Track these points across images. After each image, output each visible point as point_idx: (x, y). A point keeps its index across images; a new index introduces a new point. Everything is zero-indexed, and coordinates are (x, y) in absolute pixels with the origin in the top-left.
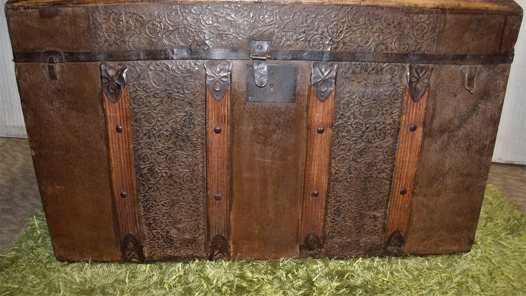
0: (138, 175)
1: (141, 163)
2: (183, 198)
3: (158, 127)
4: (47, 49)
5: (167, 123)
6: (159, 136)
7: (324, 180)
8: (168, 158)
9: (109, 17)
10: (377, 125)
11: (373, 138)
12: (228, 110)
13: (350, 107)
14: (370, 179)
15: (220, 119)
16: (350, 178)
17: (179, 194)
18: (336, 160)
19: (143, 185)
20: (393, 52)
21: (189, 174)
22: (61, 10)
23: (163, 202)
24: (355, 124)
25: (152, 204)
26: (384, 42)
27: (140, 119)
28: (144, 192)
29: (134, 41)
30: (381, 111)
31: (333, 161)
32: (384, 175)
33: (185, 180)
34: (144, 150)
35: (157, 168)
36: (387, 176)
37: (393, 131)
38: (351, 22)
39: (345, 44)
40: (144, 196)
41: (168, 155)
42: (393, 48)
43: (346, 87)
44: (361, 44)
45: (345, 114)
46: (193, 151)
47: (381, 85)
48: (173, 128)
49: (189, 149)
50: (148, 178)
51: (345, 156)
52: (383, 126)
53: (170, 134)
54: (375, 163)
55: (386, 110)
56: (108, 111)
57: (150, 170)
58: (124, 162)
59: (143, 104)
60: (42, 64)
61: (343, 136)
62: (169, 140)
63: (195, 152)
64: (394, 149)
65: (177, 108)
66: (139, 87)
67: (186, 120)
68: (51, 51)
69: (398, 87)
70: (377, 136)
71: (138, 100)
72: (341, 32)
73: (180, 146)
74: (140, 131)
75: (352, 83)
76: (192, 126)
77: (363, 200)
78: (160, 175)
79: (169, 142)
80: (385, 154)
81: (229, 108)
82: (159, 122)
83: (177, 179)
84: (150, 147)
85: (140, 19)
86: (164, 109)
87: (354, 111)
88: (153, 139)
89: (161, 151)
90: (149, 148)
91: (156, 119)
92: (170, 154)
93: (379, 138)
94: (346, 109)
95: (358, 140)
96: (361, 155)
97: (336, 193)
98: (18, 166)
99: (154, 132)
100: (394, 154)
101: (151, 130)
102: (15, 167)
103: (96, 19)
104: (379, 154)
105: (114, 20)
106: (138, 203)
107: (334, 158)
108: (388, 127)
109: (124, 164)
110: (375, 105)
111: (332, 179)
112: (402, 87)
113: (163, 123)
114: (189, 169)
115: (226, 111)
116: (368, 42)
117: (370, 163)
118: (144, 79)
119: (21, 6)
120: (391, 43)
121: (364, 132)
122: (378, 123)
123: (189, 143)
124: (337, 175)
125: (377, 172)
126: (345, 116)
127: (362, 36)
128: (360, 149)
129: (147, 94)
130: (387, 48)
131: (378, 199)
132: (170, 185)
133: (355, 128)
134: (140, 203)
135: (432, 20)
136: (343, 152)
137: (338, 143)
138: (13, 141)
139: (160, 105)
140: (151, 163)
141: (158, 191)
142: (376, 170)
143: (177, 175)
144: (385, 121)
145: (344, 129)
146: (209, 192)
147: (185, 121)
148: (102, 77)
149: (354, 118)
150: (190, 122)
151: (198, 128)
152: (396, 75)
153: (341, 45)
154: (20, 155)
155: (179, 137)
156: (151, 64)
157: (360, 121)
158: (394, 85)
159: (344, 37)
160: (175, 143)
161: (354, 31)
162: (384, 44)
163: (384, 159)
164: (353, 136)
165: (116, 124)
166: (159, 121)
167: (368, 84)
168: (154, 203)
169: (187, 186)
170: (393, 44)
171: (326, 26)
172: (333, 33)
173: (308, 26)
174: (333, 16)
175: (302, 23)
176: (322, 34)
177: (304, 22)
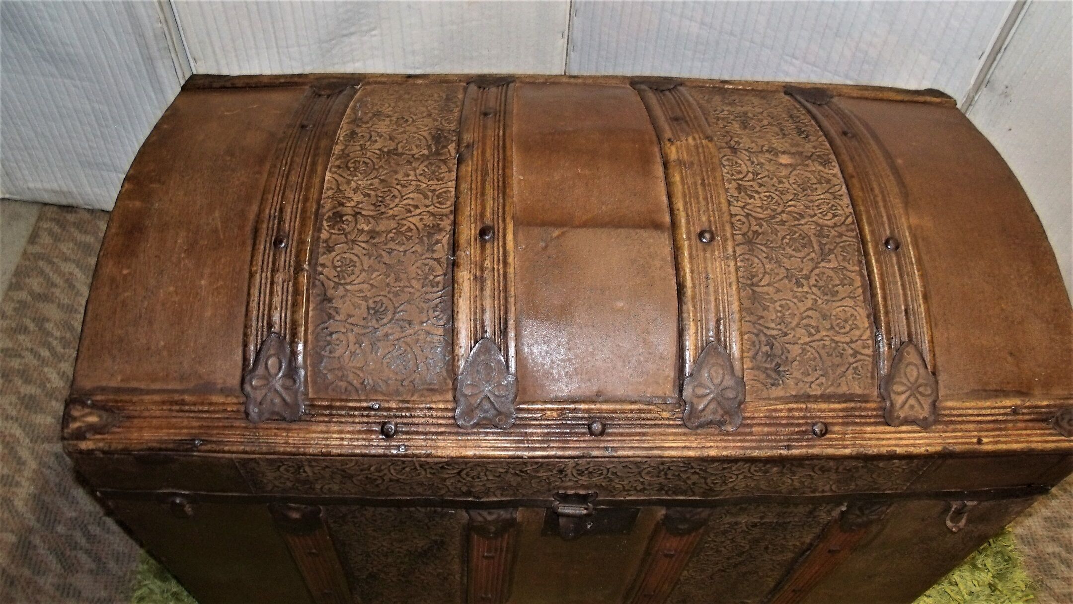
5: (399, 547)
9: (278, 468)
11: (759, 555)
12: (508, 544)
15: (493, 550)
18: (690, 571)
24: (732, 546)
26: (812, 485)
27: (350, 544)
29: (330, 489)
35: (382, 575)
38: (754, 472)
39: (734, 490)
42: (827, 490)
43: (724, 520)
44: (767, 489)
47: (790, 516)
48: (408, 550)
51: (707, 568)
57: (371, 576)
58: (325, 573)
61: (707, 555)
69: (821, 518)
71: (345, 532)
72: (732, 482)
73: (423, 562)
75: (738, 516)
76: (443, 550)
84: (370, 562)
86: (393, 538)
87: (733, 538)
88: (374, 557)
91: (379, 545)
93: (769, 554)
94: (719, 536)
95: (732, 556)
96: (734, 566)
99: (377, 553)
101: (370, 552)
103: (252, 469)
105: (288, 471)
112: (828, 518)
115: (504, 545)
116: (780, 486)
117: (747, 571)
118: (355, 517)
120: (825, 486)
121: (745, 551)
123: (439, 560)
126: (716, 541)
127: (771, 482)
128: (733, 562)
133: (730, 549)
135: (914, 465)
136: (704, 565)
137: (697, 560)
140: (372, 572)
145: (711, 550)
150: (439, 547)
151: (454, 552)
152: (820, 510)
153: (726, 492)
157: (742, 543)
158: (815, 517)
159: (735, 485)
161: (757, 479)
162: (810, 488)
164: (725, 554)
166: (385, 546)
167: (767, 516)
170: (828, 486)
171: (704, 478)
172: (715, 484)
173: (668, 479)
174: (721, 469)
175: (658, 477)
176: (693, 485)
177: (662, 475)
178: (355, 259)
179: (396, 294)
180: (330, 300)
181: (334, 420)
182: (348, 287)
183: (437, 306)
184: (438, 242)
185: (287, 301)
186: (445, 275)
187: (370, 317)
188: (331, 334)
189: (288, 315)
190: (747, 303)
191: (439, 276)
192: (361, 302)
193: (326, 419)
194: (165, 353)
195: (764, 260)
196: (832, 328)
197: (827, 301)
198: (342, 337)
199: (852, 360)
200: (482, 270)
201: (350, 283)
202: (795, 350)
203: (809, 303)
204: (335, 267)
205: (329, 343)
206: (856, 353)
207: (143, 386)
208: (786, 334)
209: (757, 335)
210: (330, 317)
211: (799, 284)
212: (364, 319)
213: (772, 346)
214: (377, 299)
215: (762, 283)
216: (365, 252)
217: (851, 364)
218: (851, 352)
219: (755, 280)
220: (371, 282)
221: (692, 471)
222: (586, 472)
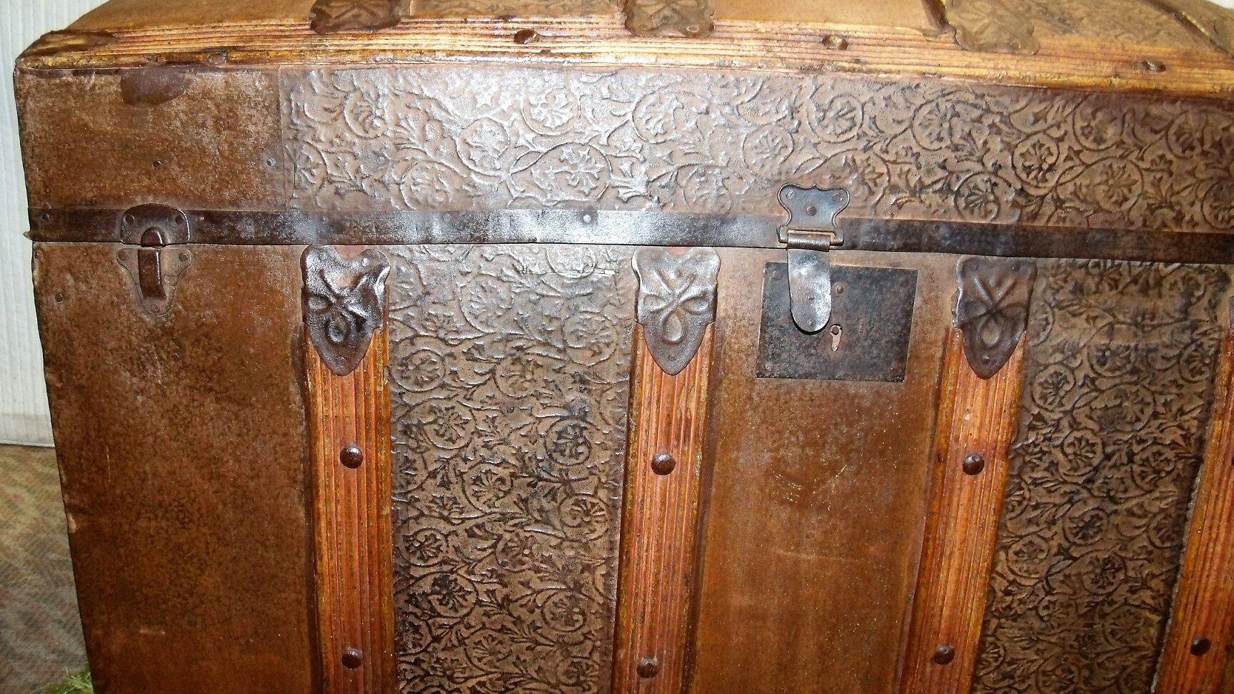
0: (404, 597)
1: (414, 560)
2: (540, 670)
3: (475, 451)
4: (139, 201)
5: (504, 442)
6: (477, 480)
7: (973, 613)
8: (500, 546)
10: (1136, 448)
11: (1122, 488)
12: (698, 403)
13: (1062, 393)
14: (1107, 609)
15: (672, 429)
16: (1047, 607)
17: (527, 656)
18: (1011, 552)
19: (416, 629)
20: (1198, 230)
21: (561, 596)
22: (190, 81)
23: (474, 681)
24: (1072, 444)
25: (441, 686)
26: (1174, 199)
27: (420, 426)
28: (418, 649)
30: (1152, 405)
31: (1002, 555)
32: (1146, 596)
33: (549, 616)
34: (425, 523)
35: (462, 579)
36: (1154, 598)
37: (1180, 466)
38: (1082, 139)
39: (1059, 203)
40: (418, 662)
41: (500, 537)
42: (1198, 217)
43: (1053, 333)
44: (1106, 206)
45: (1046, 415)
46: (579, 526)
47: (1154, 327)
48: (520, 456)
49: (568, 520)
50: (432, 609)
51: (1037, 541)
52: (1155, 448)
53: (512, 475)
54: (1123, 559)
55: (1165, 404)
56: (319, 400)
57: (442, 582)
58: (361, 558)
59: (432, 380)
60: (120, 246)
61: (1036, 483)
62: (506, 493)
63: (586, 531)
64: (1181, 520)
65: (538, 396)
66: (425, 328)
67: (565, 431)
68: (149, 207)
69: (1205, 334)
70: (1134, 481)
71: (417, 368)
72: (1052, 168)
73: (541, 510)
74: (419, 464)
75: (1073, 320)
76: (581, 449)
77: (1080, 670)
78: (471, 599)
79: (506, 500)
80: (1152, 533)
81: (703, 396)
82: (480, 436)
83: (523, 613)
84: (446, 513)
85: (440, 114)
86: (498, 395)
87: (1073, 408)
88: (456, 489)
89: (478, 526)
90: (442, 517)
91: (470, 427)
92: (507, 536)
93: (1137, 486)
94: (1050, 400)
95: (1078, 492)
96: (1084, 537)
97: (1002, 652)
98: (19, 529)
99: (464, 468)
100: (1180, 534)
101: (452, 462)
102: (11, 531)
103: (300, 113)
104: (1138, 532)
106: (398, 682)
107: (1006, 548)
108: (1169, 454)
109: (361, 565)
110: (1134, 389)
111: (995, 611)
112: (1216, 336)
113: (493, 440)
114: (565, 583)
115: (693, 406)
116: (1126, 199)
117: (1107, 561)
119: (64, 66)
120: (1192, 204)
121: (1096, 469)
122: (1141, 441)
123: (571, 501)
124: (1009, 599)
125: (1126, 587)
126: (1046, 422)
127: (1111, 182)
128: (1081, 518)
129: (448, 350)
130: (1179, 219)
131: (1125, 668)
132: (499, 631)
133: (1070, 457)
134: (402, 685)
136: (1033, 529)
137: (1020, 503)
138: (10, 456)
139: (485, 383)
140: (444, 562)
141: (461, 649)
142: (1126, 581)
143: (524, 602)
144: (1161, 435)
145: (1040, 459)
146: (622, 653)
147: (560, 435)
148: (306, 294)
149: (1071, 426)
150: (576, 437)
151: (602, 458)
152: (1199, 299)
153: (1048, 209)
154: (26, 495)
155: (540, 483)
156: (465, 255)
157: (1089, 435)
158: (1194, 327)
159: (1058, 184)
160: (525, 501)
161: (1088, 166)
162: (1171, 207)
163: (1150, 548)
164: (1065, 482)
165: (343, 442)
166: (480, 434)
167: (1117, 326)
168: (446, 683)
169: (553, 635)
170: (1197, 207)
171: (1010, 148)
172: (1028, 170)
173: (956, 148)
174: (1032, 119)
175: (940, 139)
176: (995, 173)
177: (944, 134)
221: (988, 120)
222: (831, 114)
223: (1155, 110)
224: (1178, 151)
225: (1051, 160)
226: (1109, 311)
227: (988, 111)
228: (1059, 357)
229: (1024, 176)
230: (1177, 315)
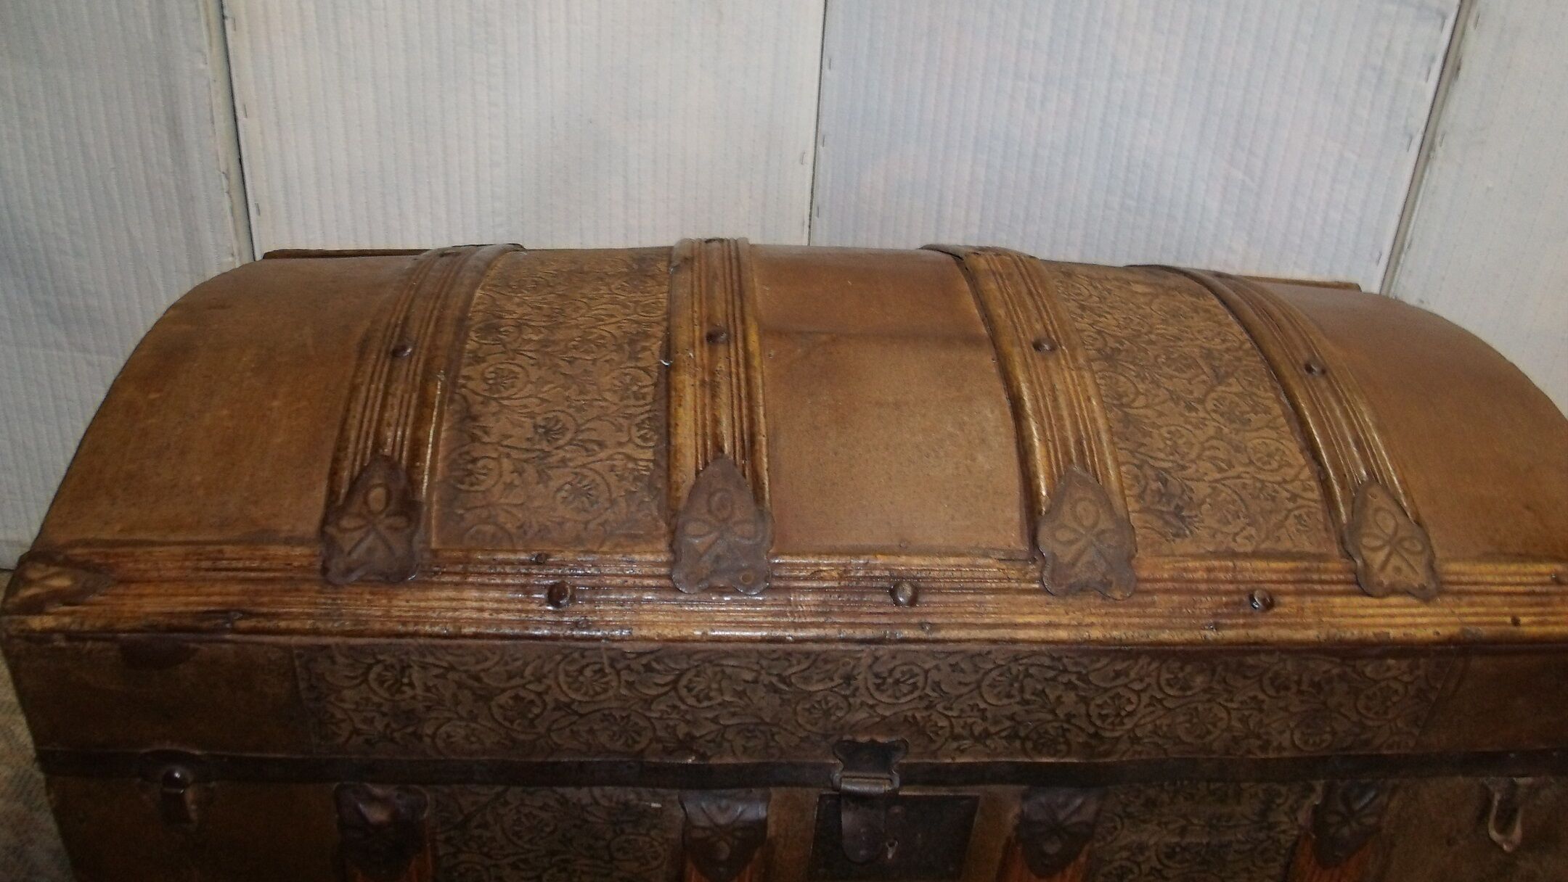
4: (156, 746)
9: (366, 674)
20: (1286, 754)
26: (1262, 731)
29: (449, 736)
38: (1166, 688)
39: (1135, 740)
42: (1286, 743)
43: (1121, 836)
44: (1189, 739)
47: (1229, 827)
66: (467, 844)
69: (1283, 831)
72: (1130, 714)
75: (1143, 825)
85: (470, 682)
103: (320, 677)
105: (382, 683)
116: (1209, 732)
118: (485, 825)
120: (1282, 732)
127: (1195, 720)
129: (493, 861)
130: (1266, 745)
135: (1420, 672)
148: (343, 825)
152: (1279, 805)
153: (1123, 746)
156: (506, 791)
158: (1271, 827)
159: (1136, 725)
161: (1171, 709)
162: (1259, 737)
167: (1190, 827)
170: (1287, 735)
171: (1085, 701)
172: (1103, 717)
173: (1027, 702)
174: (1112, 674)
175: (1009, 696)
176: (1068, 721)
177: (1015, 692)
178: (517, 369)
179: (580, 409)
180: (474, 418)
181: (470, 580)
182: (505, 402)
183: (643, 422)
184: (644, 349)
185: (407, 416)
186: (655, 385)
187: (537, 437)
188: (474, 461)
189: (408, 433)
190: (1118, 427)
191: (646, 386)
192: (523, 419)
193: (457, 579)
194: (201, 492)
195: (1135, 380)
196: (1251, 462)
197: (1237, 431)
198: (492, 464)
199: (1290, 505)
200: (713, 373)
201: (508, 398)
202: (1202, 489)
203: (1211, 432)
204: (485, 380)
205: (470, 473)
206: (1294, 497)
207: (155, 537)
208: (1183, 468)
209: (1139, 467)
210: (474, 438)
211: (1190, 408)
212: (528, 439)
213: (1165, 482)
214: (550, 415)
215: (1136, 404)
216: (532, 362)
217: (1290, 511)
218: (1286, 494)
219: (1125, 400)
220: (541, 396)
221: (1064, 679)
222: (890, 680)
223: (1250, 660)
224: (1272, 692)
225: (1129, 708)
226: (1184, 816)
227: (1065, 671)
228: (1125, 854)
229: (1098, 723)
230: (1256, 818)
